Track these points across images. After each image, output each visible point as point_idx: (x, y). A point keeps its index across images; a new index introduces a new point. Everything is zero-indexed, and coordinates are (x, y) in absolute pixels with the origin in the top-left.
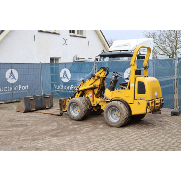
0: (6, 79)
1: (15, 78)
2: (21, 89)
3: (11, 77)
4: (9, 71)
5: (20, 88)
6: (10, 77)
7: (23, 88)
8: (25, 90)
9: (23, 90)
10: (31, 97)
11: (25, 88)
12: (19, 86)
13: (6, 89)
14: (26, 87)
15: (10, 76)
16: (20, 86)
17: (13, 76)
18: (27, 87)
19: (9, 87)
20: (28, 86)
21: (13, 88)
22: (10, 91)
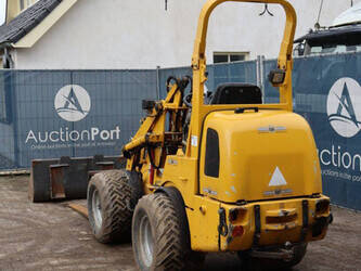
0: (55, 111)
1: (80, 110)
2: (98, 136)
3: (71, 105)
4: (64, 91)
5: (93, 134)
6: (66, 107)
7: (105, 135)
8: (109, 140)
9: (103, 141)
10: (56, 162)
11: (110, 135)
12: (93, 129)
13: (54, 136)
14: (112, 132)
15: (67, 104)
16: (95, 131)
17: (77, 104)
18: (115, 134)
19: (64, 131)
20: (118, 131)
21: (74, 135)
22: (65, 143)
